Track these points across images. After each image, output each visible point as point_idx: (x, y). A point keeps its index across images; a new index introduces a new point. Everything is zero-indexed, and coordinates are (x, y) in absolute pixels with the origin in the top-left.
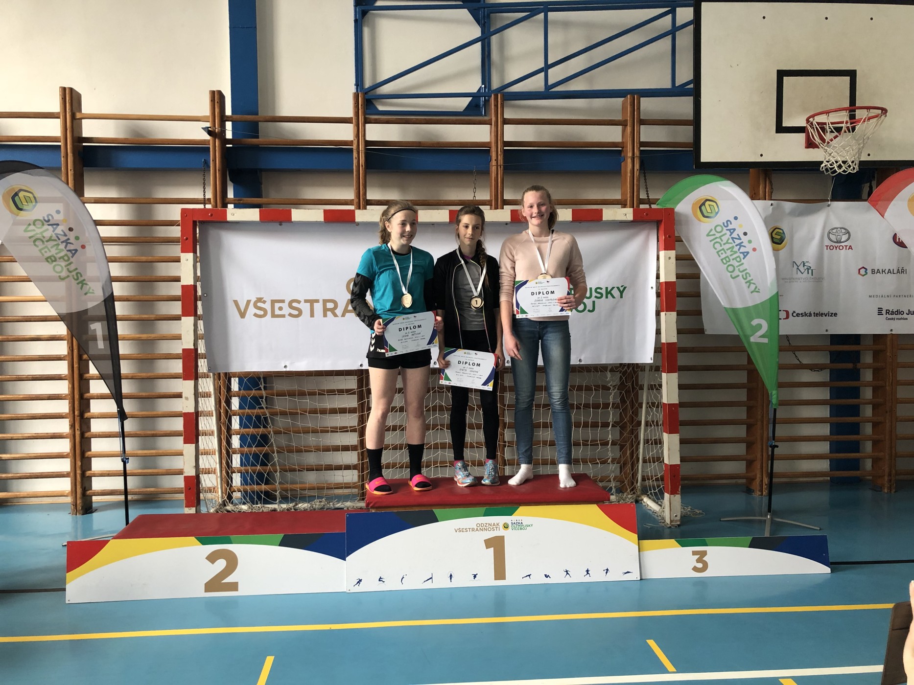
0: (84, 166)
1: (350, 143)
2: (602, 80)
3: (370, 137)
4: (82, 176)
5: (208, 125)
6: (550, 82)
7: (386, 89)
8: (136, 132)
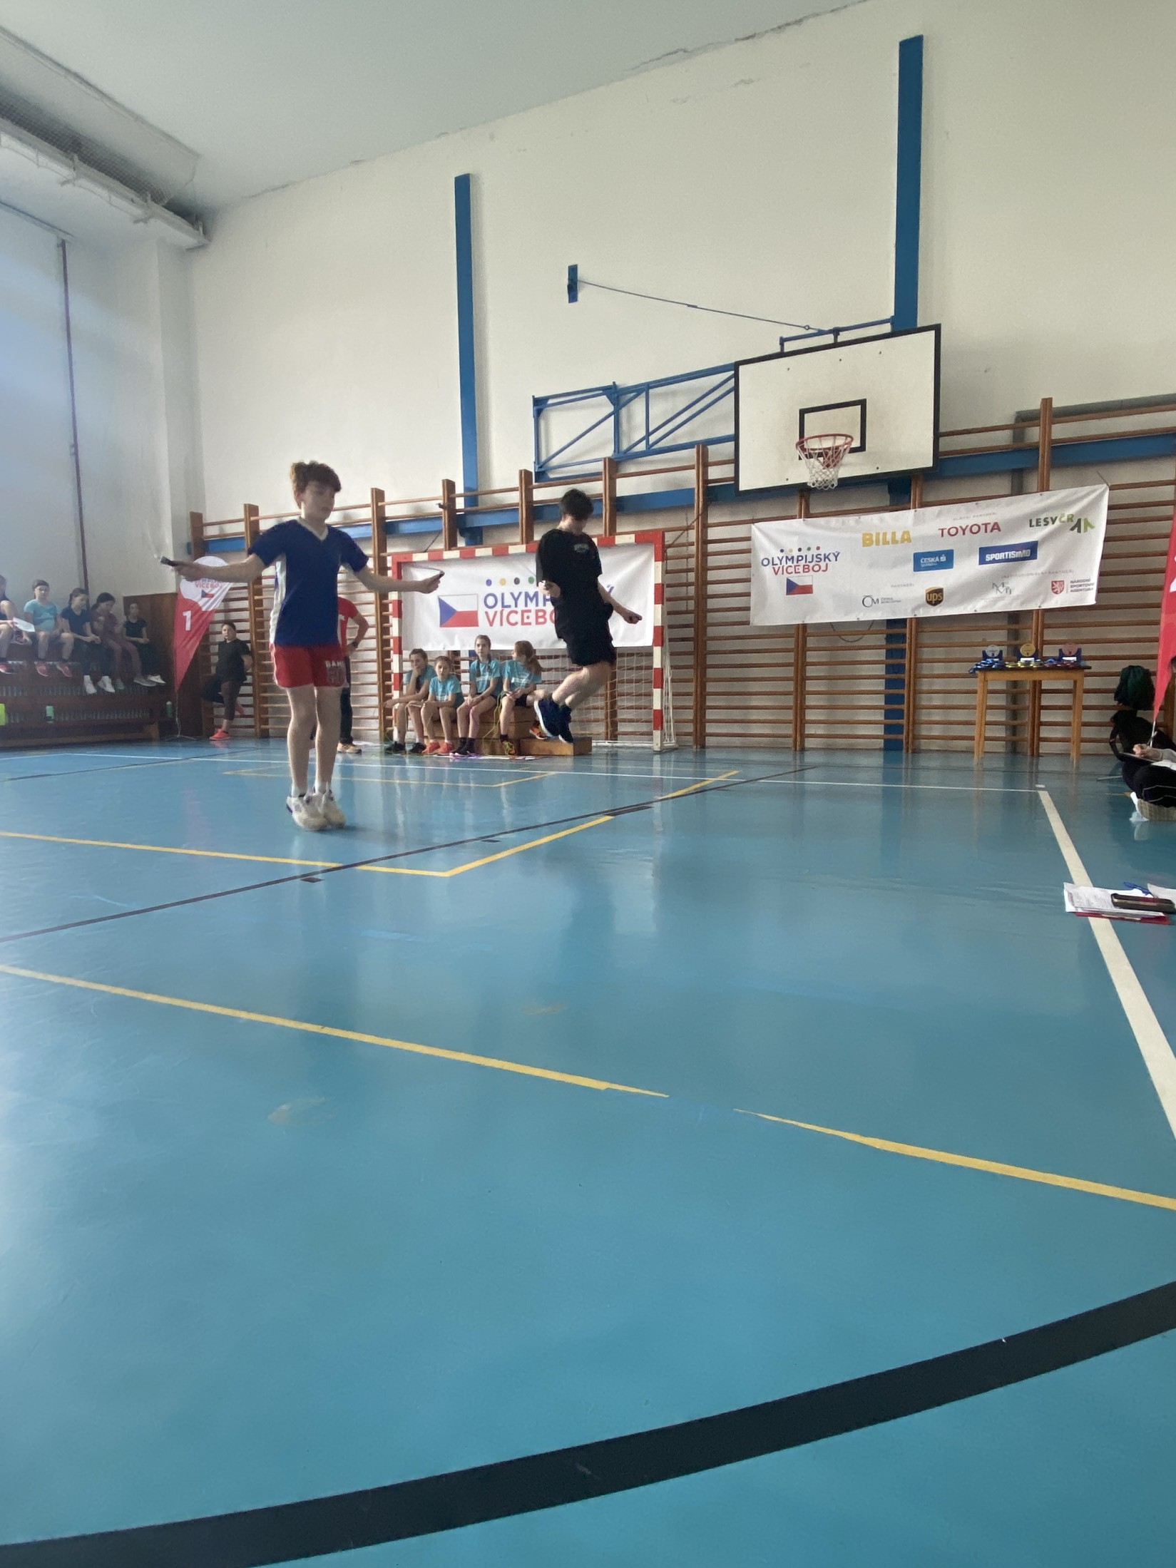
0: (386, 534)
1: (517, 504)
2: (681, 437)
3: (535, 499)
4: (386, 541)
5: (441, 502)
6: (650, 443)
7: (555, 462)
8: (418, 509)
